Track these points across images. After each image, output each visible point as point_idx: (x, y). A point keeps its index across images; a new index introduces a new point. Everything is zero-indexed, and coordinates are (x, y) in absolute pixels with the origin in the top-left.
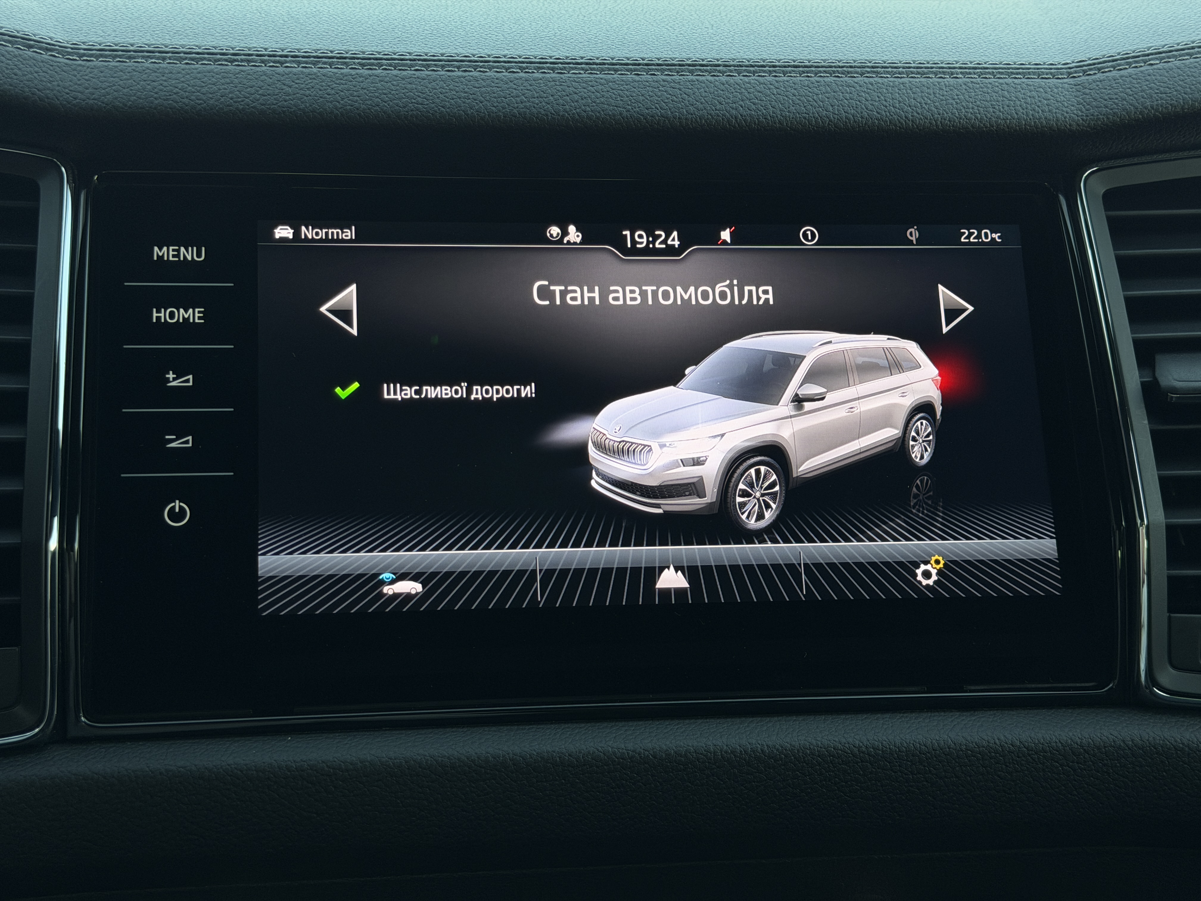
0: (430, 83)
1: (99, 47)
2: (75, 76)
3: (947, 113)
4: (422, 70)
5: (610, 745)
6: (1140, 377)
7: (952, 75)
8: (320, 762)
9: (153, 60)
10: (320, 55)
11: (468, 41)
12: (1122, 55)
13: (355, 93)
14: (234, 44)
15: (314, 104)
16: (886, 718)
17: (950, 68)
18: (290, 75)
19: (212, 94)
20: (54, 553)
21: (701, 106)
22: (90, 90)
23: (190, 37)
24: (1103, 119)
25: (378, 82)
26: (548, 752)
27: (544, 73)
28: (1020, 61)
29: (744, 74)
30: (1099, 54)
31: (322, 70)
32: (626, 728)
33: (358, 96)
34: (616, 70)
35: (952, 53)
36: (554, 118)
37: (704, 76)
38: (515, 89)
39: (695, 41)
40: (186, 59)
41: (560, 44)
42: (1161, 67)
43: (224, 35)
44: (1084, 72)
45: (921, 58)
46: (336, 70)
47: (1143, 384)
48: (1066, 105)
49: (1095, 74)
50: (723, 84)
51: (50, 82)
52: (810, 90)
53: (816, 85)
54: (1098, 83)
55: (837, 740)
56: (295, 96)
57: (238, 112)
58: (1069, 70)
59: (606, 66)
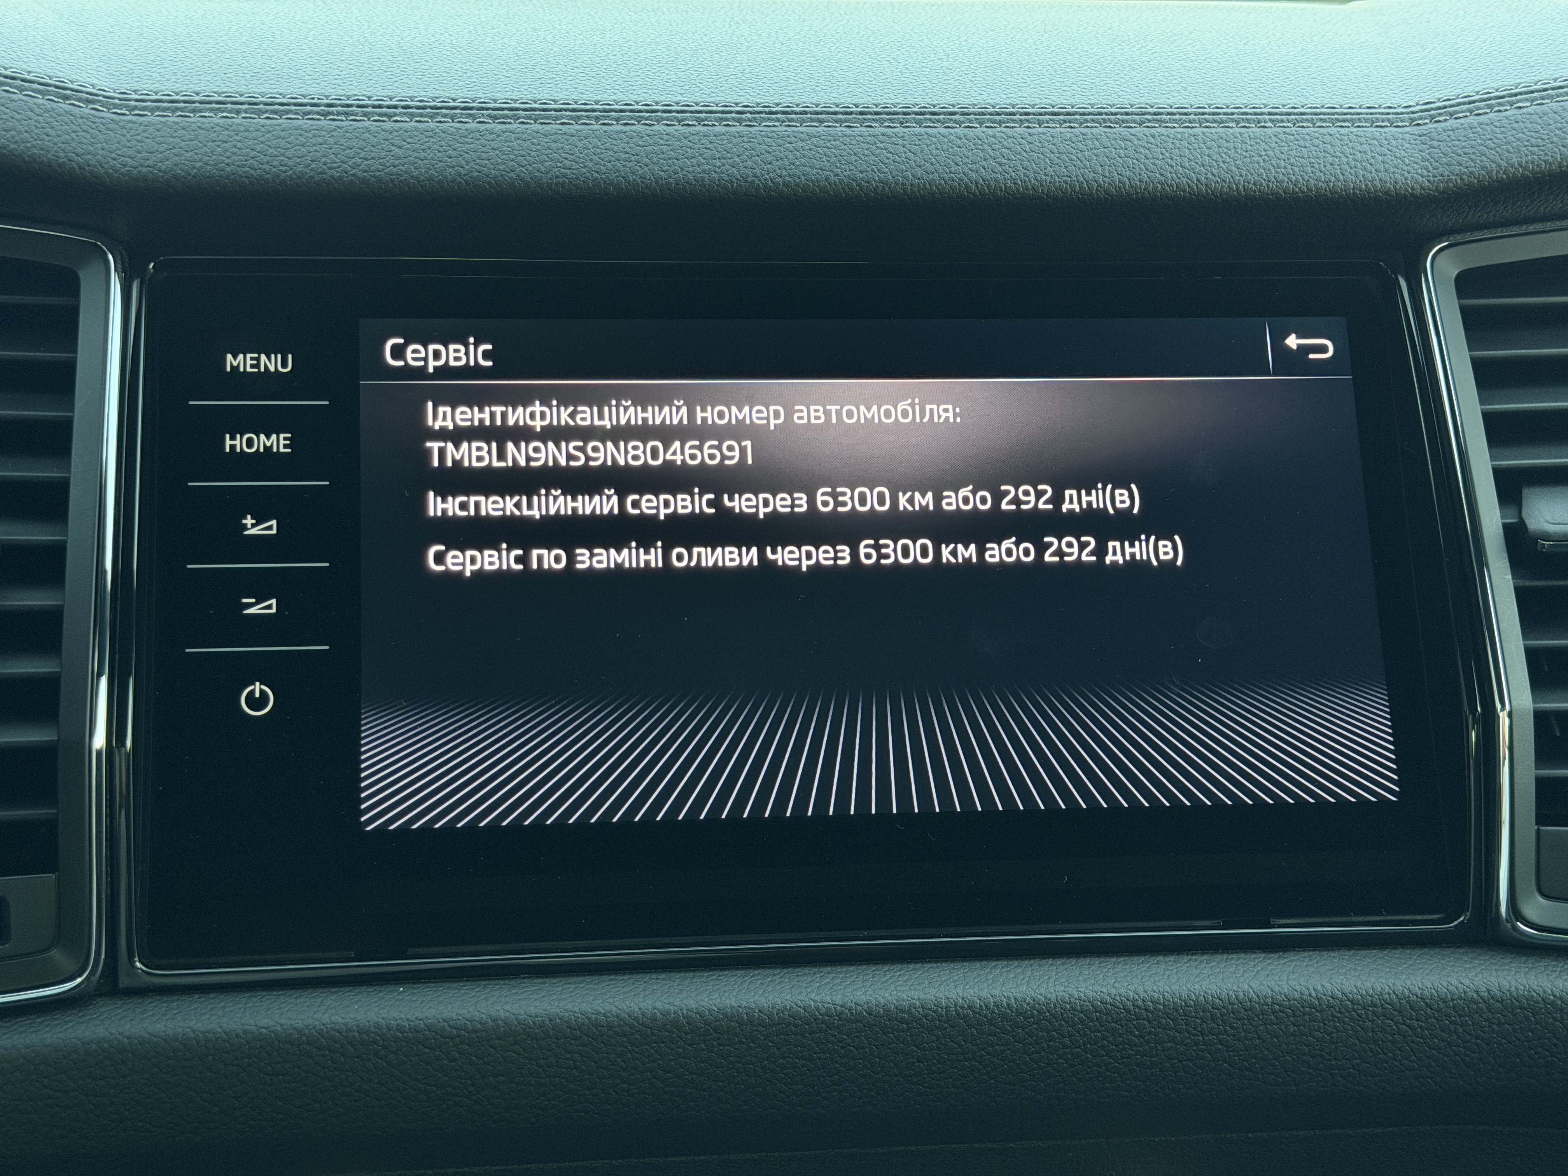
0: (580, 141)
1: (155, 97)
2: (124, 136)
3: (1251, 174)
4: (570, 124)
5: (813, 998)
6: (1502, 517)
7: (1259, 123)
8: (441, 1020)
9: (225, 114)
10: (440, 105)
11: (630, 83)
12: (1482, 95)
13: (484, 156)
14: (328, 91)
15: (430, 170)
16: (1170, 961)
17: (1256, 114)
18: (401, 132)
19: (299, 158)
20: (99, 753)
21: (931, 168)
22: (144, 154)
23: (272, 82)
24: (1456, 180)
25: (513, 140)
26: (732, 1007)
27: (728, 125)
28: (1349, 103)
29: (988, 125)
30: (1452, 94)
31: (442, 124)
32: (834, 975)
33: (488, 160)
34: (821, 121)
35: (1259, 93)
36: (740, 186)
37: (935, 127)
38: (690, 148)
39: (925, 79)
40: (266, 112)
41: (749, 85)
42: (1532, 112)
43: (317, 77)
44: (1432, 117)
45: (1219, 100)
46: (459, 125)
47: (1507, 528)
48: (1407, 162)
49: (1445, 120)
50: (960, 139)
51: (92, 144)
52: (1073, 145)
53: (1081, 138)
54: (1450, 133)
55: (1106, 991)
56: (406, 160)
57: (333, 181)
58: (1412, 116)
59: (809, 116)
